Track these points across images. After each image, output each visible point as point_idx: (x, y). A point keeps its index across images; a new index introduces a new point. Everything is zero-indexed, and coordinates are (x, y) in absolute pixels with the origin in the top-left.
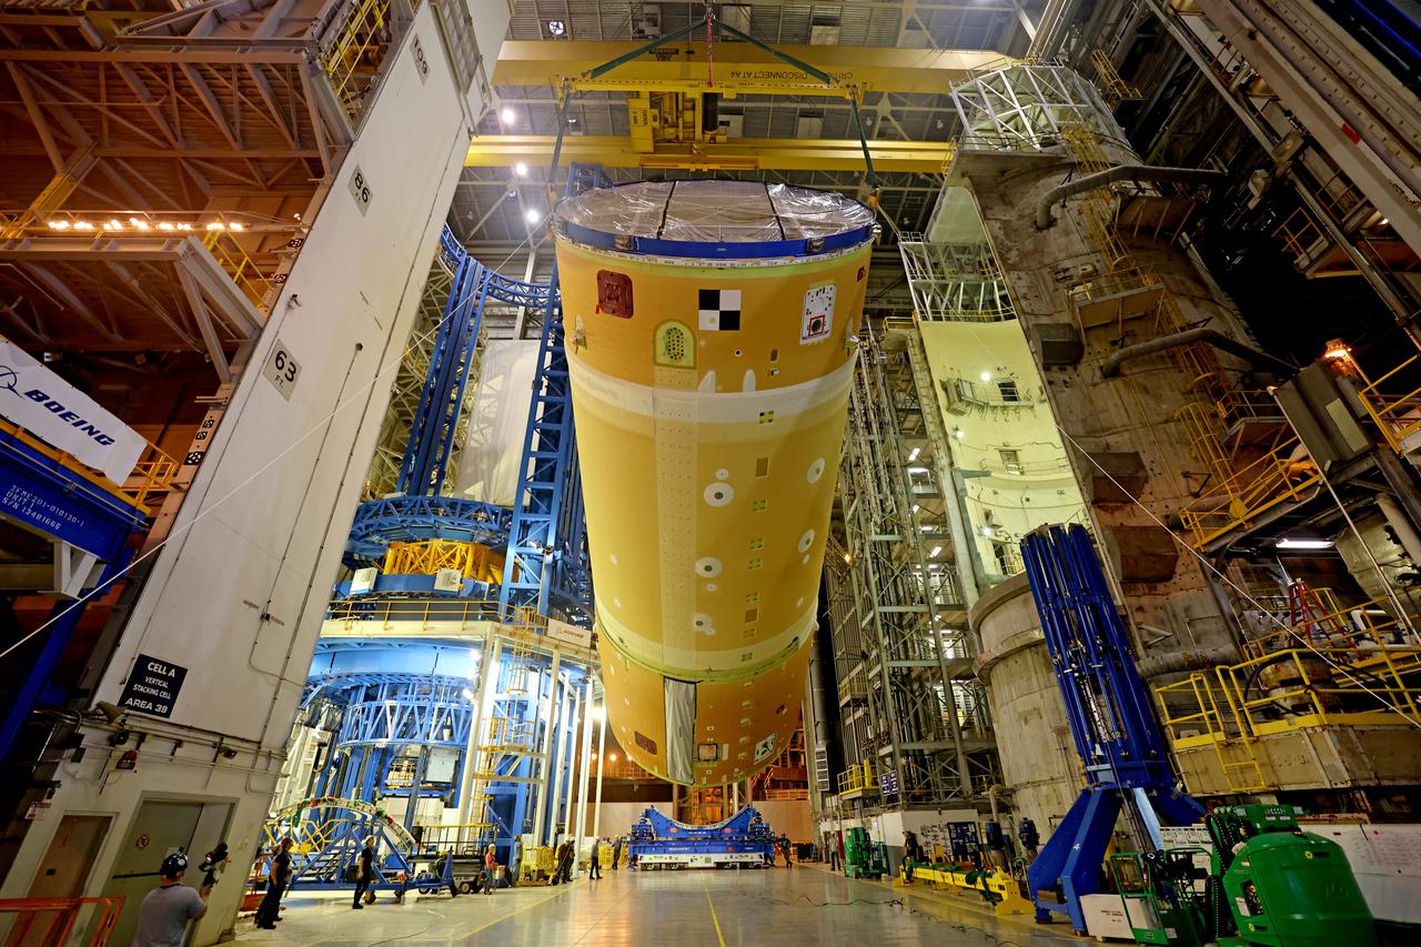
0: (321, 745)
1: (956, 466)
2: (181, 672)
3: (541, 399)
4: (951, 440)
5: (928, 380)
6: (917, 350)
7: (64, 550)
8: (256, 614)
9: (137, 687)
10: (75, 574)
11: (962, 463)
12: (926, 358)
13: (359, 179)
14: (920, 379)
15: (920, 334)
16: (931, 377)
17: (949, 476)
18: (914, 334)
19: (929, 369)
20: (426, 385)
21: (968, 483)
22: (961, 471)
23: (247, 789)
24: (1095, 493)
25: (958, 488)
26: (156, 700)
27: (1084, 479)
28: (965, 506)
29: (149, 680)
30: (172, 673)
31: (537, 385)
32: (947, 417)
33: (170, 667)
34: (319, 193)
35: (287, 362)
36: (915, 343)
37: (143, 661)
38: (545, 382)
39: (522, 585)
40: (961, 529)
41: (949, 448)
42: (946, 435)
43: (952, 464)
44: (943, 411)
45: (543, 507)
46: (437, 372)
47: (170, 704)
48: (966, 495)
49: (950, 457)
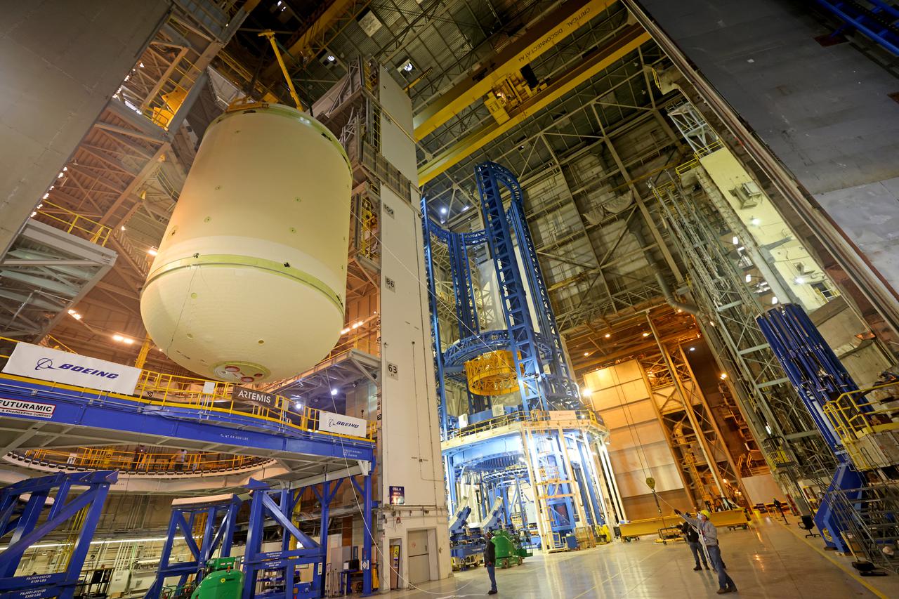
0: (477, 491)
1: (759, 245)
2: (403, 488)
3: (507, 298)
4: (750, 229)
5: (720, 195)
6: (705, 179)
7: (360, 462)
8: (417, 460)
10: (365, 467)
11: (764, 241)
12: (713, 182)
13: (388, 281)
14: (714, 197)
15: (703, 167)
16: (721, 192)
17: (756, 253)
18: (699, 169)
19: (718, 188)
20: (457, 306)
21: (773, 252)
22: (765, 247)
23: (438, 523)
24: (823, 261)
25: (766, 259)
27: (814, 253)
28: (776, 270)
29: (395, 493)
30: (400, 489)
31: (502, 292)
32: (741, 213)
33: (399, 487)
34: (378, 297)
35: (392, 367)
36: (702, 175)
37: (391, 488)
38: (505, 289)
39: (533, 396)
40: (778, 286)
41: (750, 235)
42: (745, 227)
43: (756, 244)
44: (738, 212)
45: (528, 354)
46: (458, 297)
48: (775, 261)
49: (753, 240)
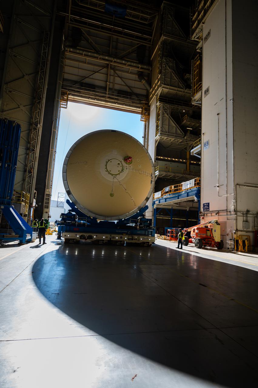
2: (209, 203)
8: (217, 187)
9: (204, 208)
13: (205, 92)
26: (207, 209)
29: (205, 206)
30: (208, 204)
33: (207, 203)
35: (206, 143)
37: (204, 204)
47: (209, 209)
